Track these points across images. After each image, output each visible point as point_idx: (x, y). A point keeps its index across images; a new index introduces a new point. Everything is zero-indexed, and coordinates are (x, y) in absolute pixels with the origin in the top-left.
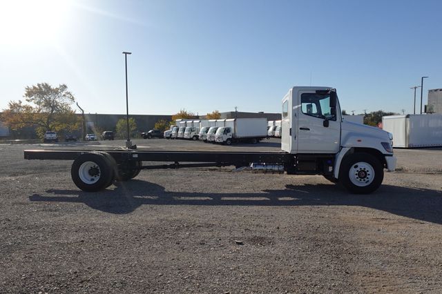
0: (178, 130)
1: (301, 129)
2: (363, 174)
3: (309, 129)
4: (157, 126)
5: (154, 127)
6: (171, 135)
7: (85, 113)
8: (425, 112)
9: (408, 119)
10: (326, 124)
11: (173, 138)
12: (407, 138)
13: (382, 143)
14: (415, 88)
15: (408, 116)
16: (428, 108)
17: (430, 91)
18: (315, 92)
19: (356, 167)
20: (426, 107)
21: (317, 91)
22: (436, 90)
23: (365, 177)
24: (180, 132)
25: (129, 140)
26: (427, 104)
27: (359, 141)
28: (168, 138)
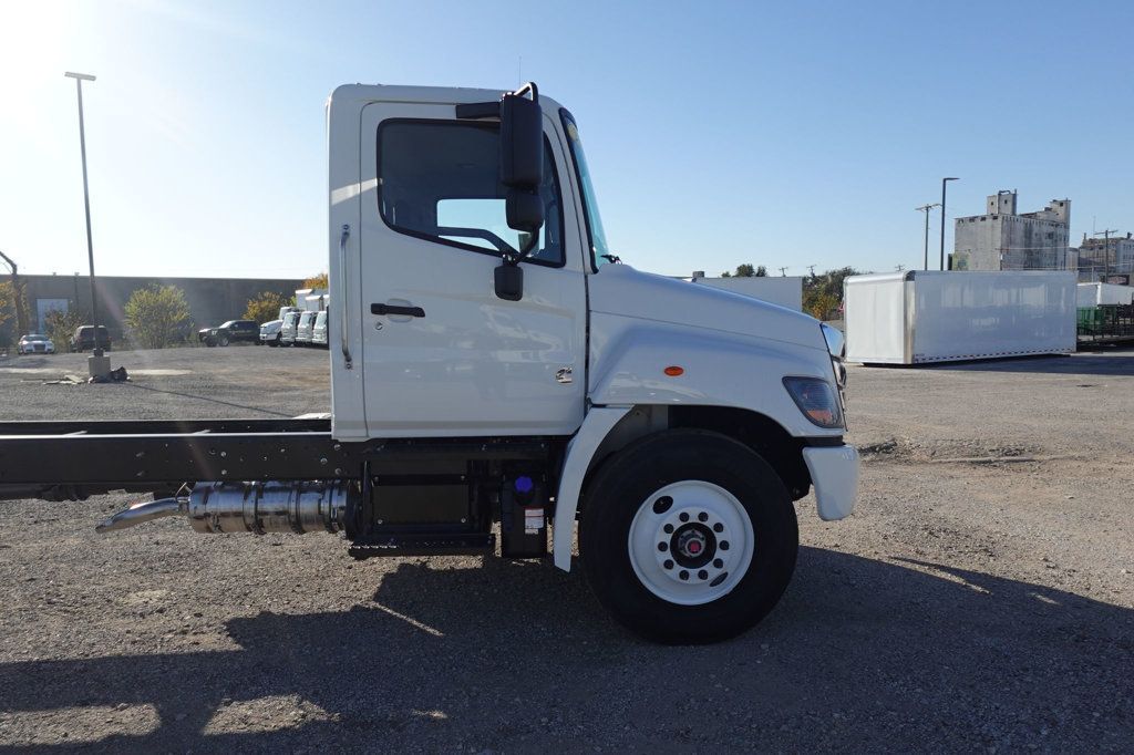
0: (297, 320)
1: (378, 309)
2: (696, 544)
3: (419, 312)
4: (253, 309)
5: (245, 311)
6: (280, 335)
7: (20, 272)
8: (950, 268)
9: (911, 283)
10: (508, 285)
11: (287, 344)
12: (910, 335)
13: (787, 381)
14: (927, 208)
15: (910, 276)
16: (955, 261)
17: (960, 221)
18: (450, 114)
19: (663, 505)
20: (950, 259)
21: (461, 108)
22: (972, 219)
23: (708, 555)
24: (303, 325)
25: (98, 354)
26: (952, 252)
27: (674, 371)
28: (273, 343)
